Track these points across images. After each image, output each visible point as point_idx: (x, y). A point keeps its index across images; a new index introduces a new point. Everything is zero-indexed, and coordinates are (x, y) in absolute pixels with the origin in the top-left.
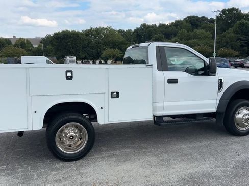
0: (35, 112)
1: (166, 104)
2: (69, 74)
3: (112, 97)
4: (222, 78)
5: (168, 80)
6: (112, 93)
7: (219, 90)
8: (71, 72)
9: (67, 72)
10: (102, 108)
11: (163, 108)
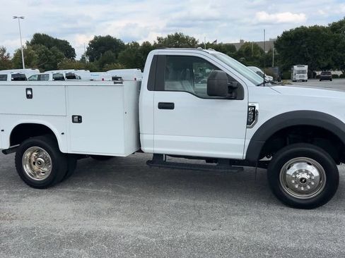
0: (3, 131)
1: (158, 137)
2: (29, 93)
3: (73, 122)
4: (255, 105)
5: (159, 103)
6: (73, 116)
7: (249, 123)
8: (31, 90)
9: (27, 89)
10: (63, 134)
11: (153, 143)
